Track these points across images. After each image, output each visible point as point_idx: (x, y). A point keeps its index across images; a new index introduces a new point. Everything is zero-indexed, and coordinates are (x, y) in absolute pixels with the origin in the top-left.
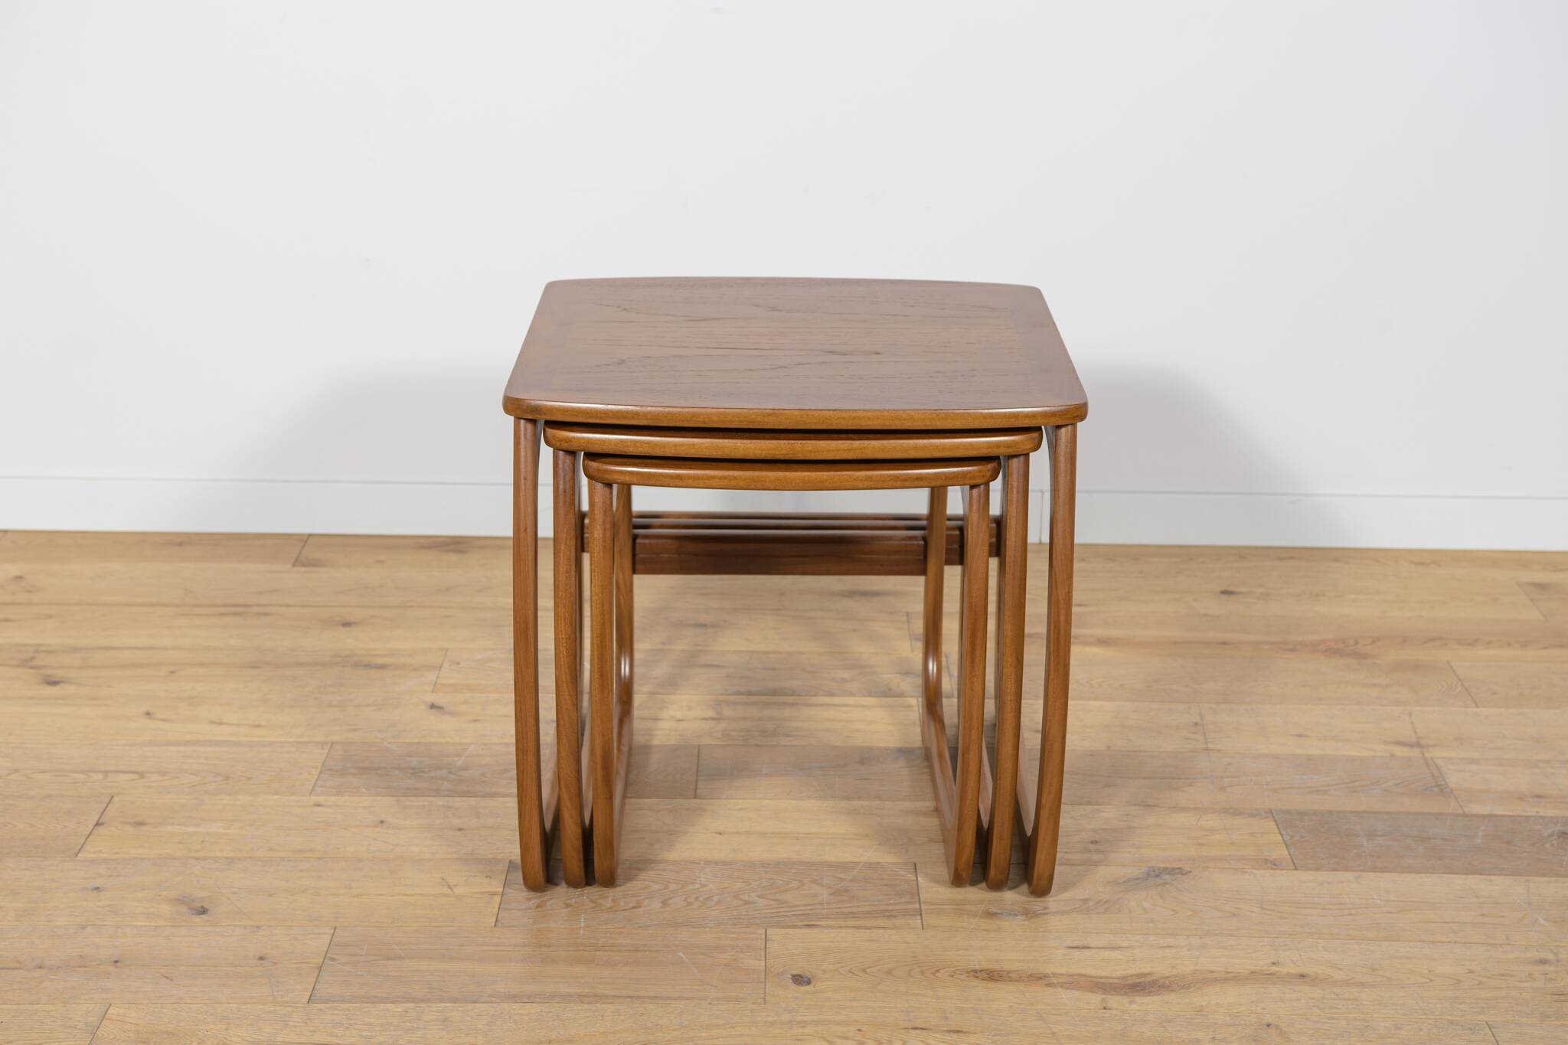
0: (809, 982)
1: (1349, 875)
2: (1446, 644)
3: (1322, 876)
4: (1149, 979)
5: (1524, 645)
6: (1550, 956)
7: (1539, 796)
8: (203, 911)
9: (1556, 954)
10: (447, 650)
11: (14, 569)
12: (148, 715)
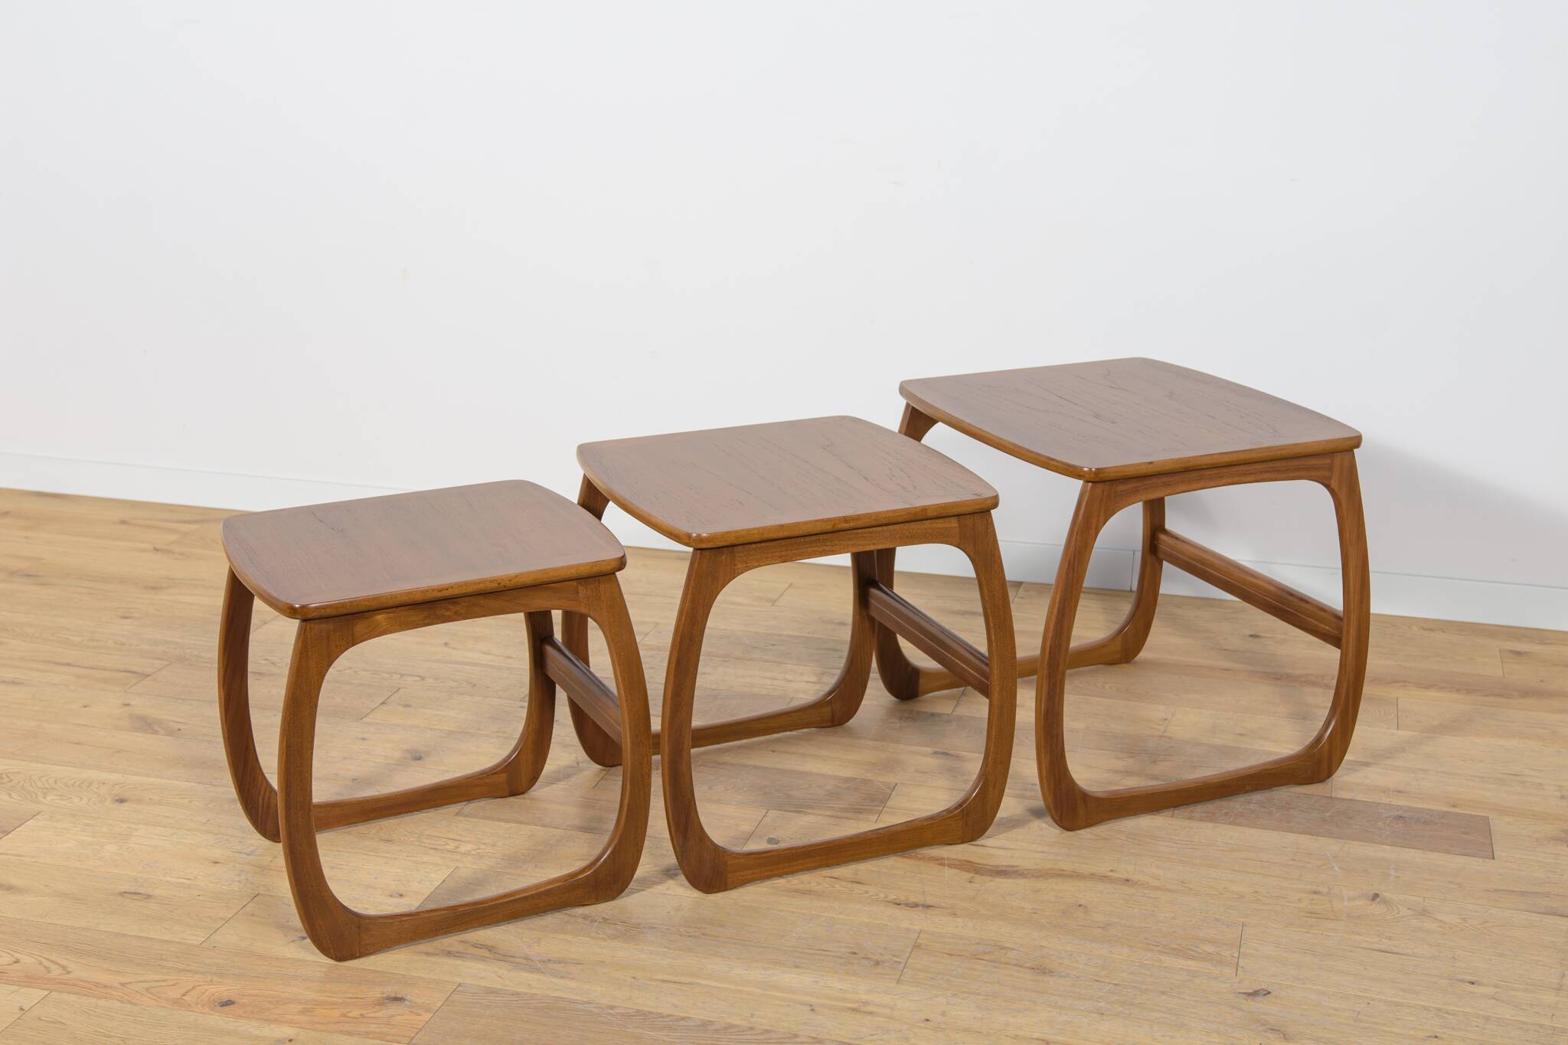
1: (1210, 825)
2: (1405, 686)
4: (1015, 869)
5: (1470, 692)
6: (1325, 890)
7: (1399, 792)
9: (1330, 889)
12: (446, 644)
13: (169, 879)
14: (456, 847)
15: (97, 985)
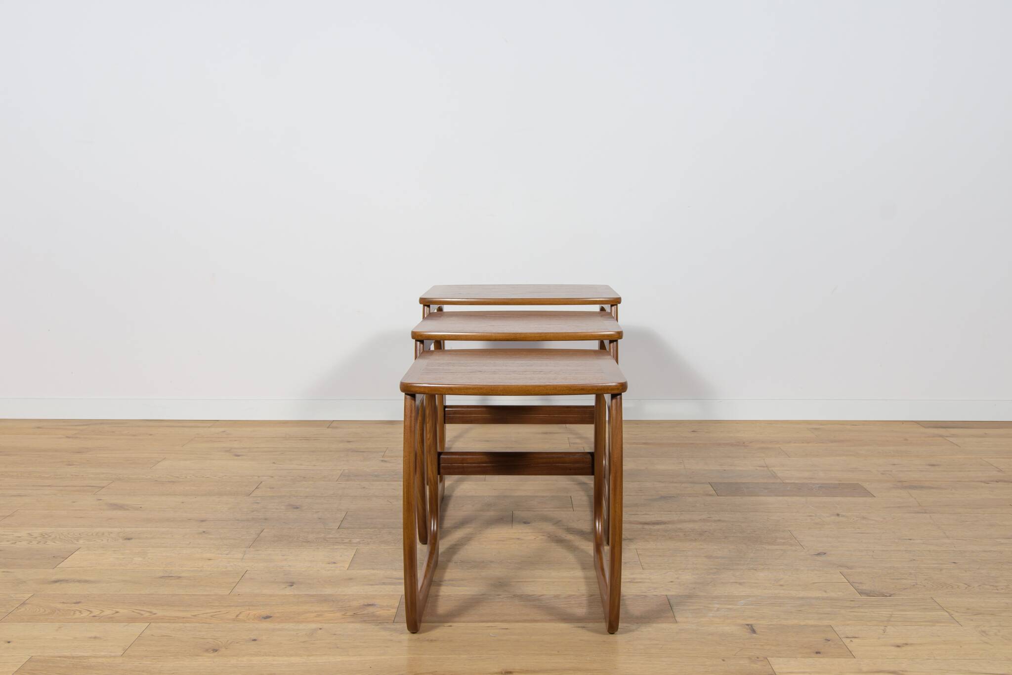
0: (529, 523)
2: (779, 443)
3: (727, 497)
5: (808, 443)
6: (814, 515)
7: (812, 478)
8: (297, 508)
10: (388, 448)
11: (223, 429)
12: (274, 463)
13: (185, 569)
14: (350, 541)
15: (178, 617)
